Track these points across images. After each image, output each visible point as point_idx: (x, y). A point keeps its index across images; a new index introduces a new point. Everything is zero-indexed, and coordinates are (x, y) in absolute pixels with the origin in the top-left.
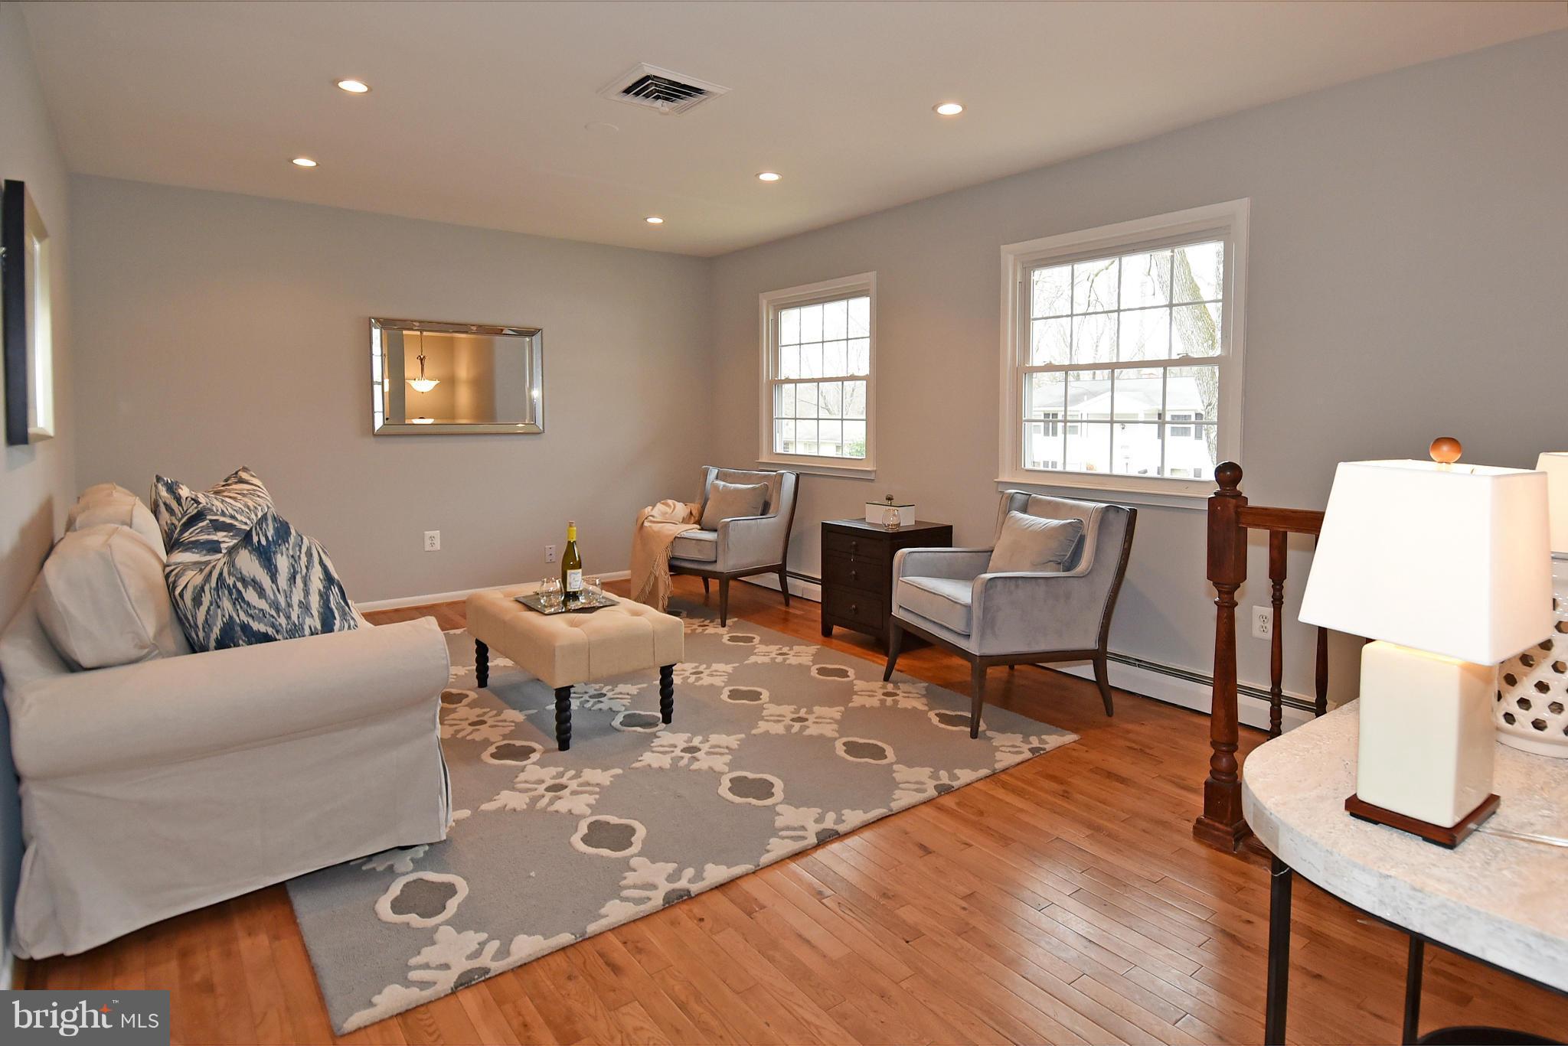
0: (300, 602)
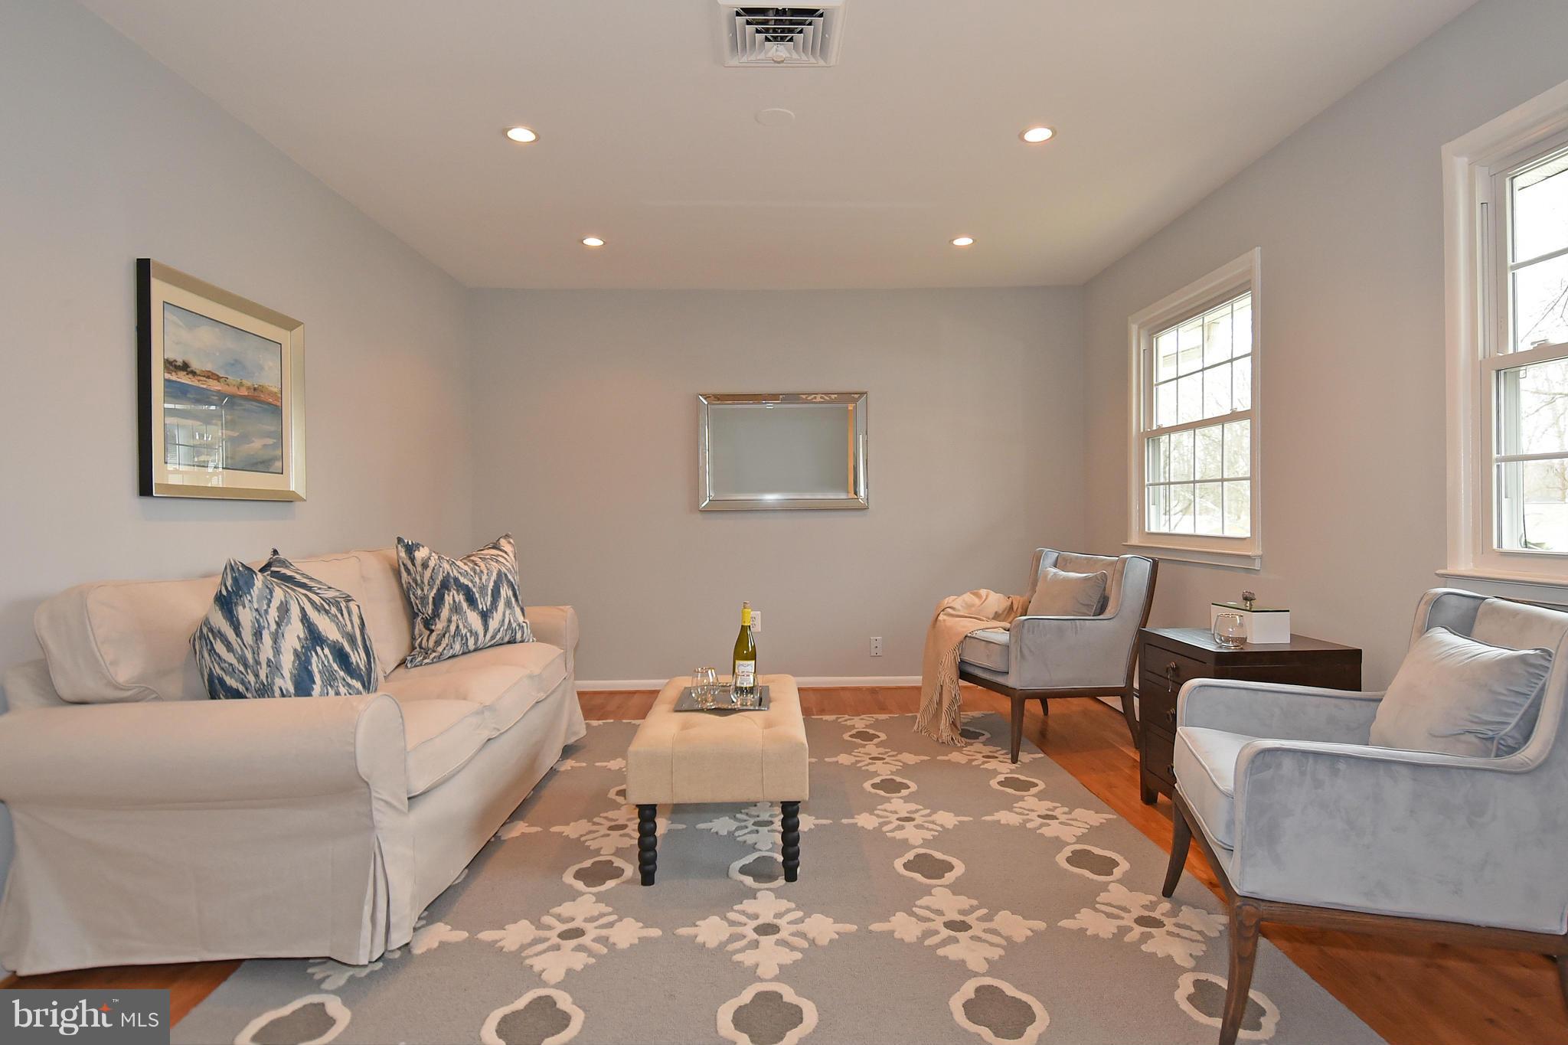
0: (269, 660)
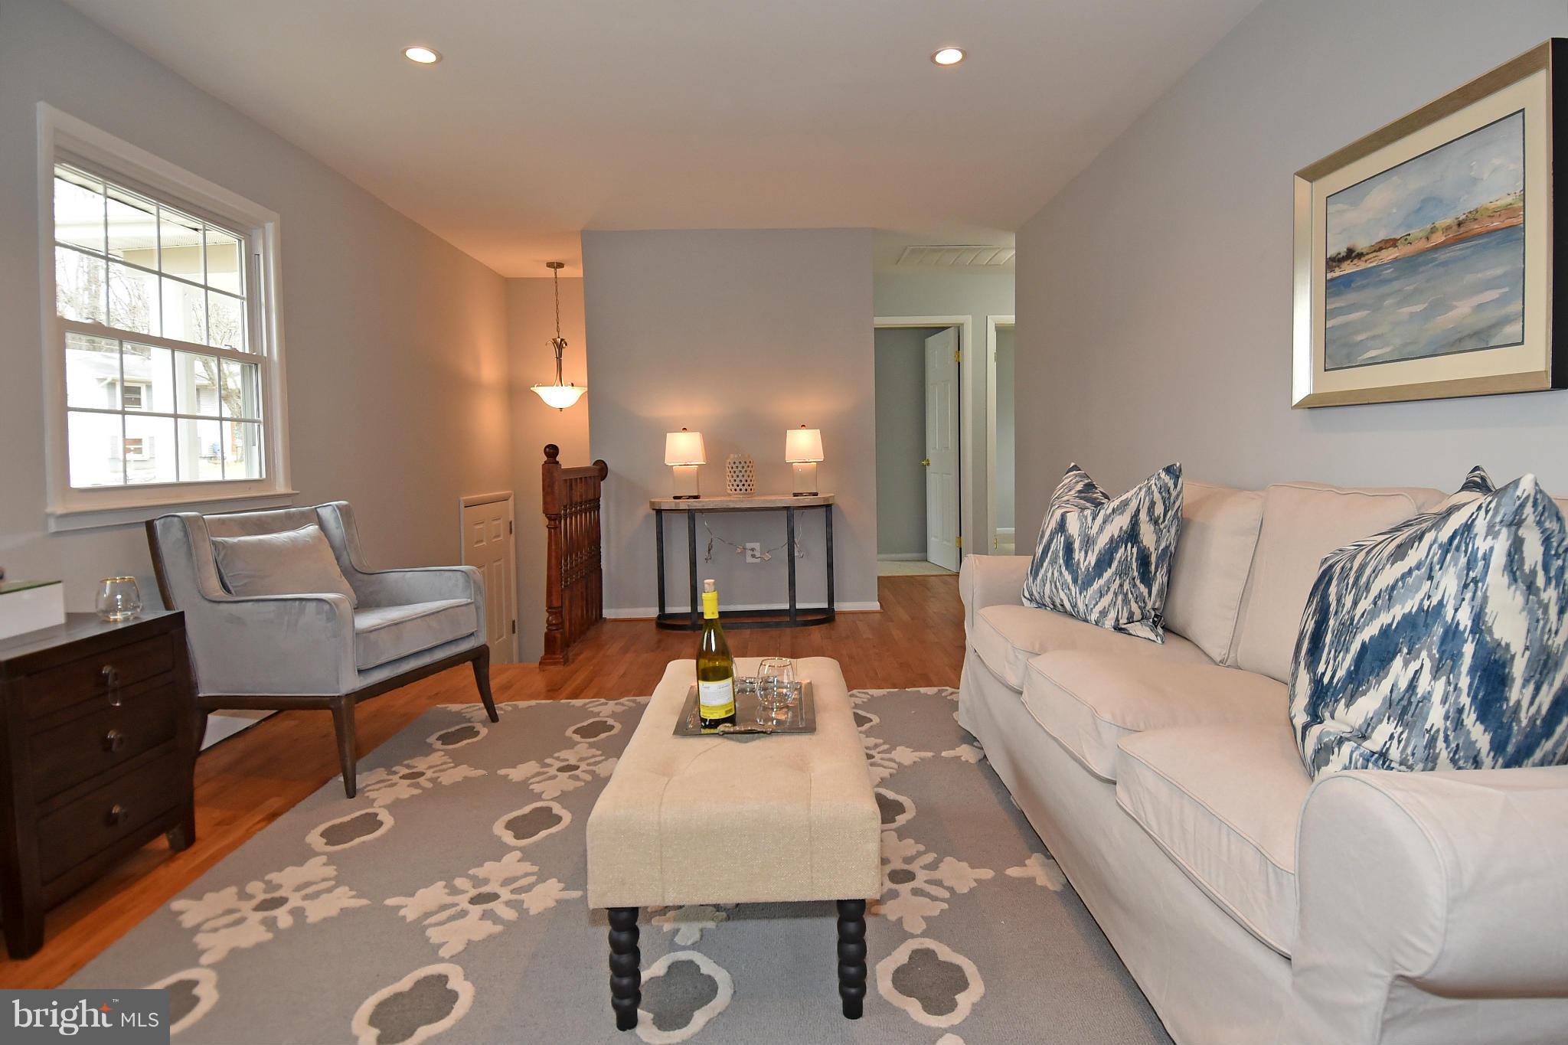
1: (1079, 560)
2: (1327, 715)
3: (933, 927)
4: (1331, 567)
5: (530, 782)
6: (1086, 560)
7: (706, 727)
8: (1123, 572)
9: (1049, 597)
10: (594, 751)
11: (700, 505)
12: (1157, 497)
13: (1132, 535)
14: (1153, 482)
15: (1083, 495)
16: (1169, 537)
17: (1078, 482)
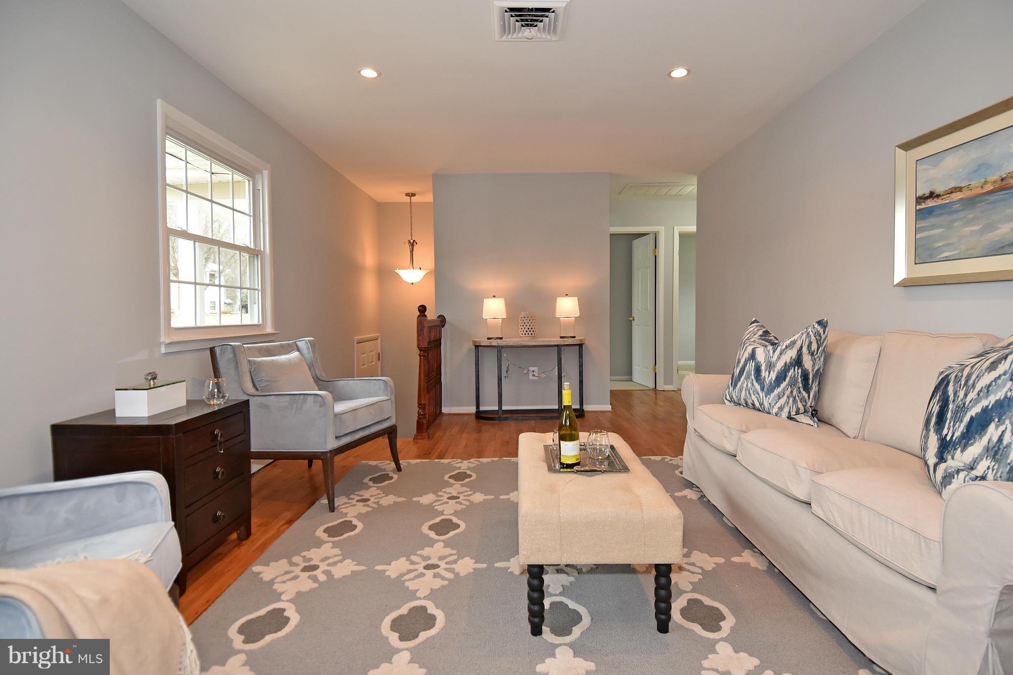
1: (765, 377)
2: (949, 457)
3: (696, 587)
4: (947, 376)
5: (434, 505)
6: (769, 377)
7: (564, 468)
8: (793, 384)
9: (744, 399)
10: (465, 489)
11: (505, 343)
12: (813, 339)
13: (798, 362)
14: (810, 330)
15: (763, 337)
16: (820, 363)
17: (759, 330)
